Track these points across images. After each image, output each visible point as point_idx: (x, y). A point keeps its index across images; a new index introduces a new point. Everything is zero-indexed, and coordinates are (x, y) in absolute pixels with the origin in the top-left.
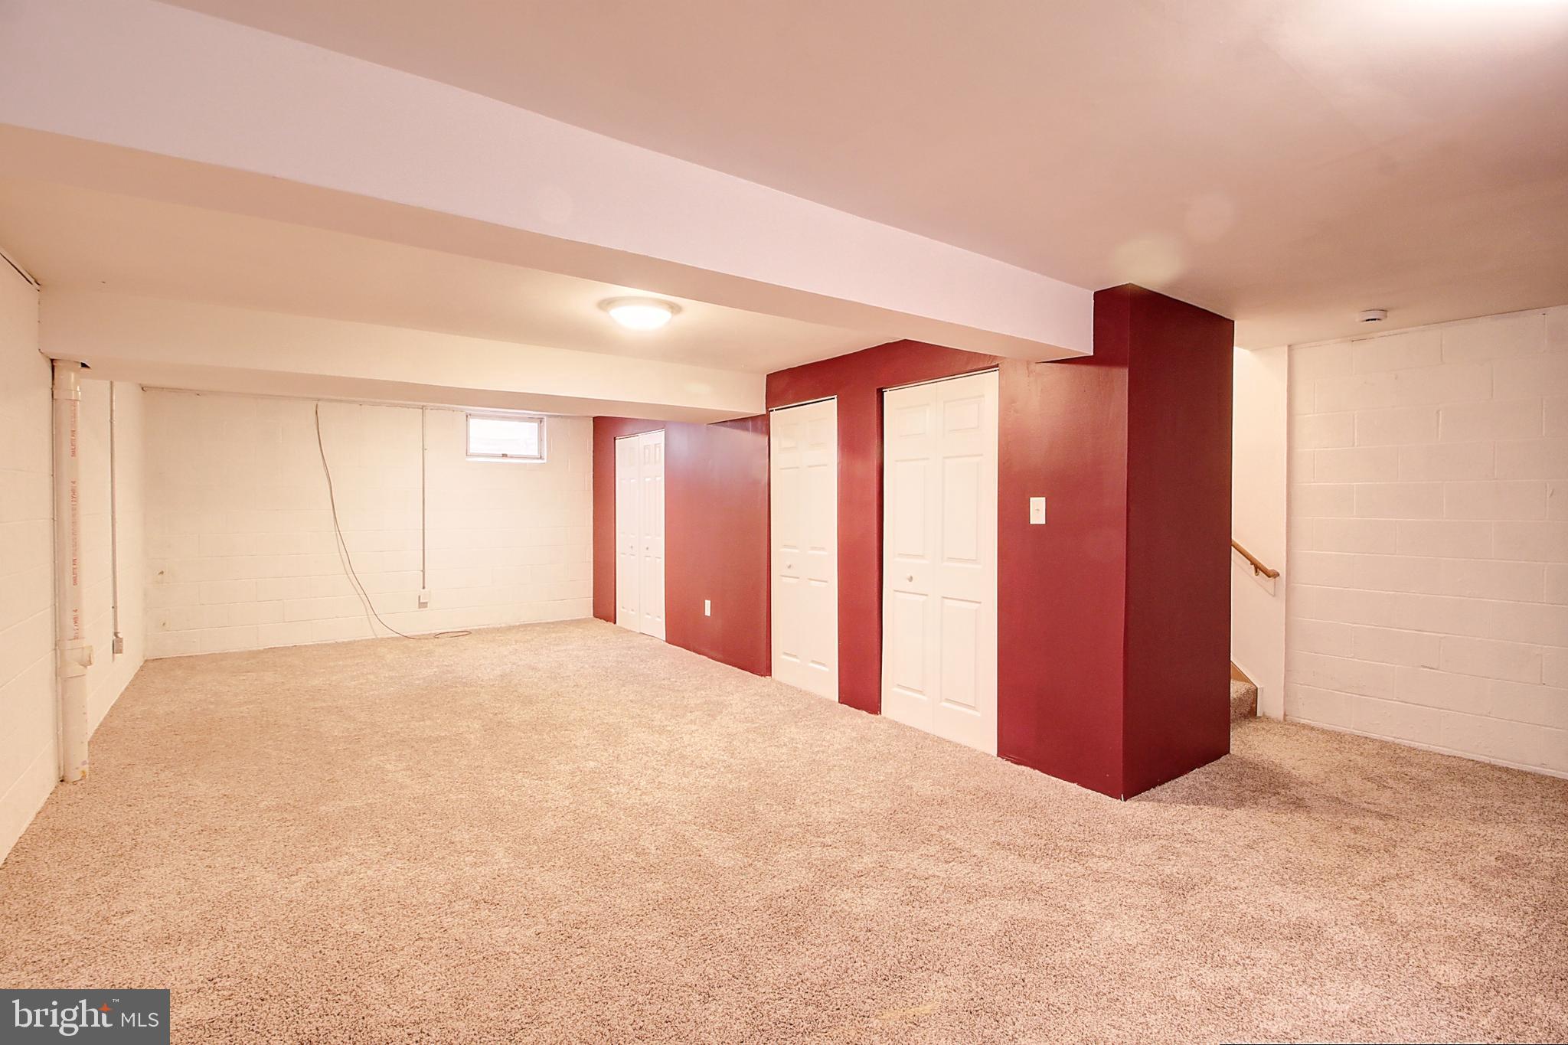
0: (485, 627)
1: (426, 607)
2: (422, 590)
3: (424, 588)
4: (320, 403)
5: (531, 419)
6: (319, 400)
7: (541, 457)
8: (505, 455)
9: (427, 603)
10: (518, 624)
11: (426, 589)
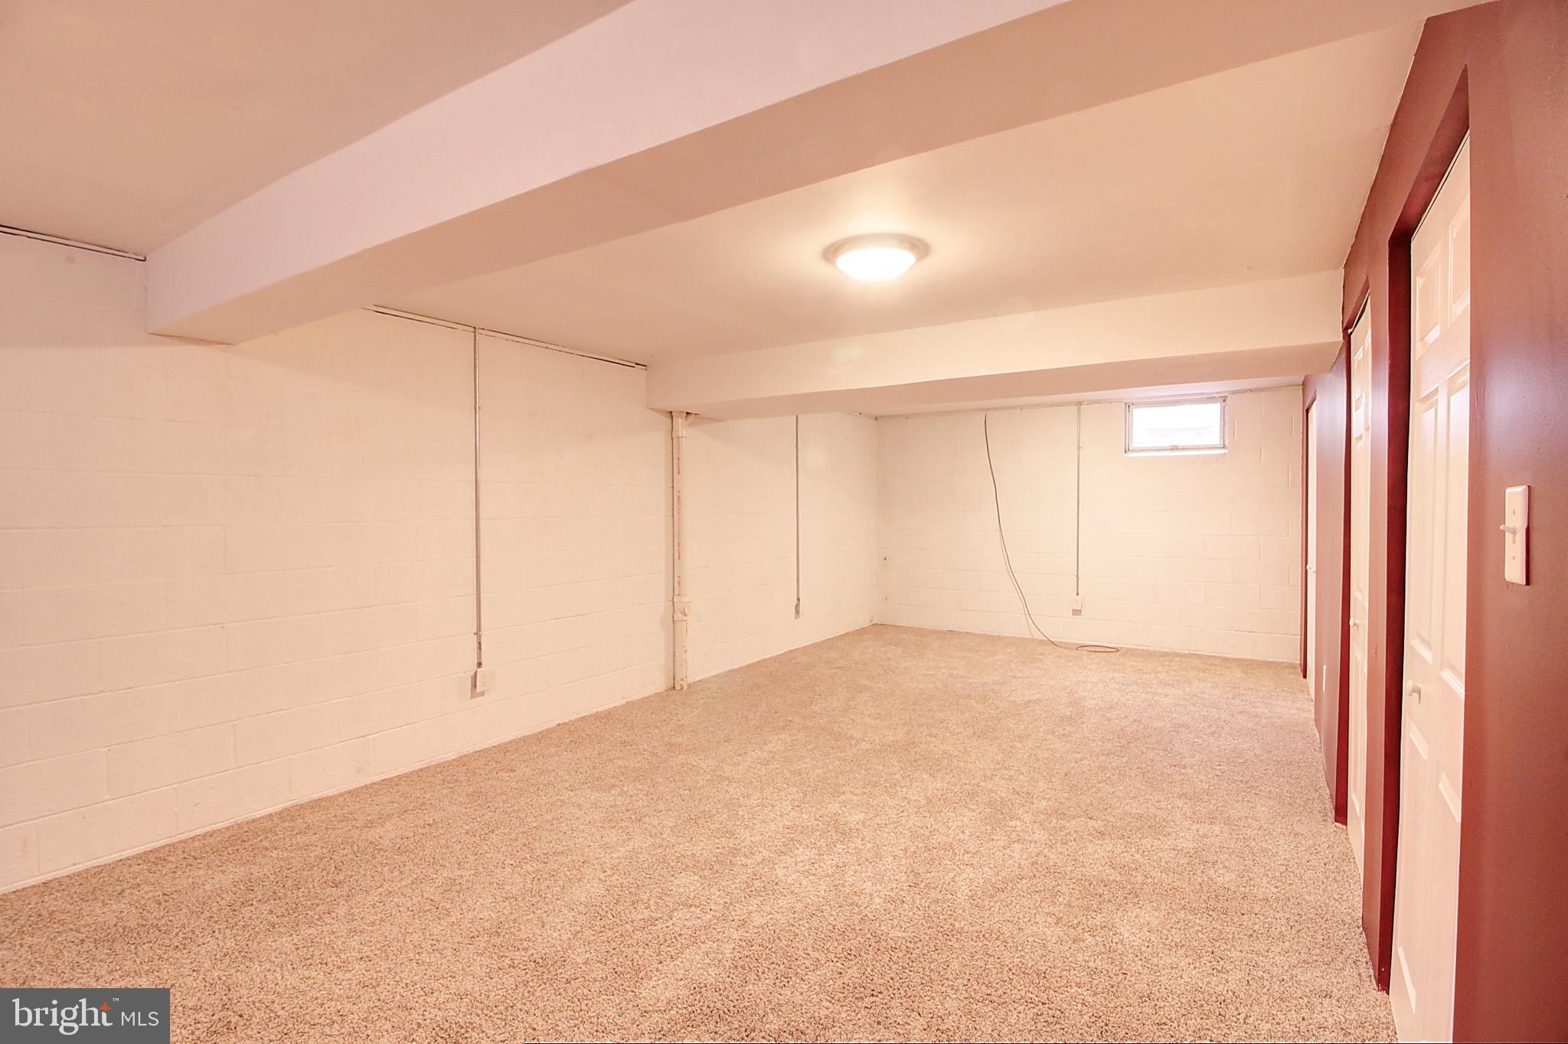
0: (1145, 648)
1: (1080, 614)
2: (1076, 596)
3: (1078, 594)
4: (988, 412)
5: (1211, 399)
6: (989, 409)
7: (1223, 447)
8: (1175, 448)
9: (1081, 611)
10: (1186, 652)
11: (1079, 596)
